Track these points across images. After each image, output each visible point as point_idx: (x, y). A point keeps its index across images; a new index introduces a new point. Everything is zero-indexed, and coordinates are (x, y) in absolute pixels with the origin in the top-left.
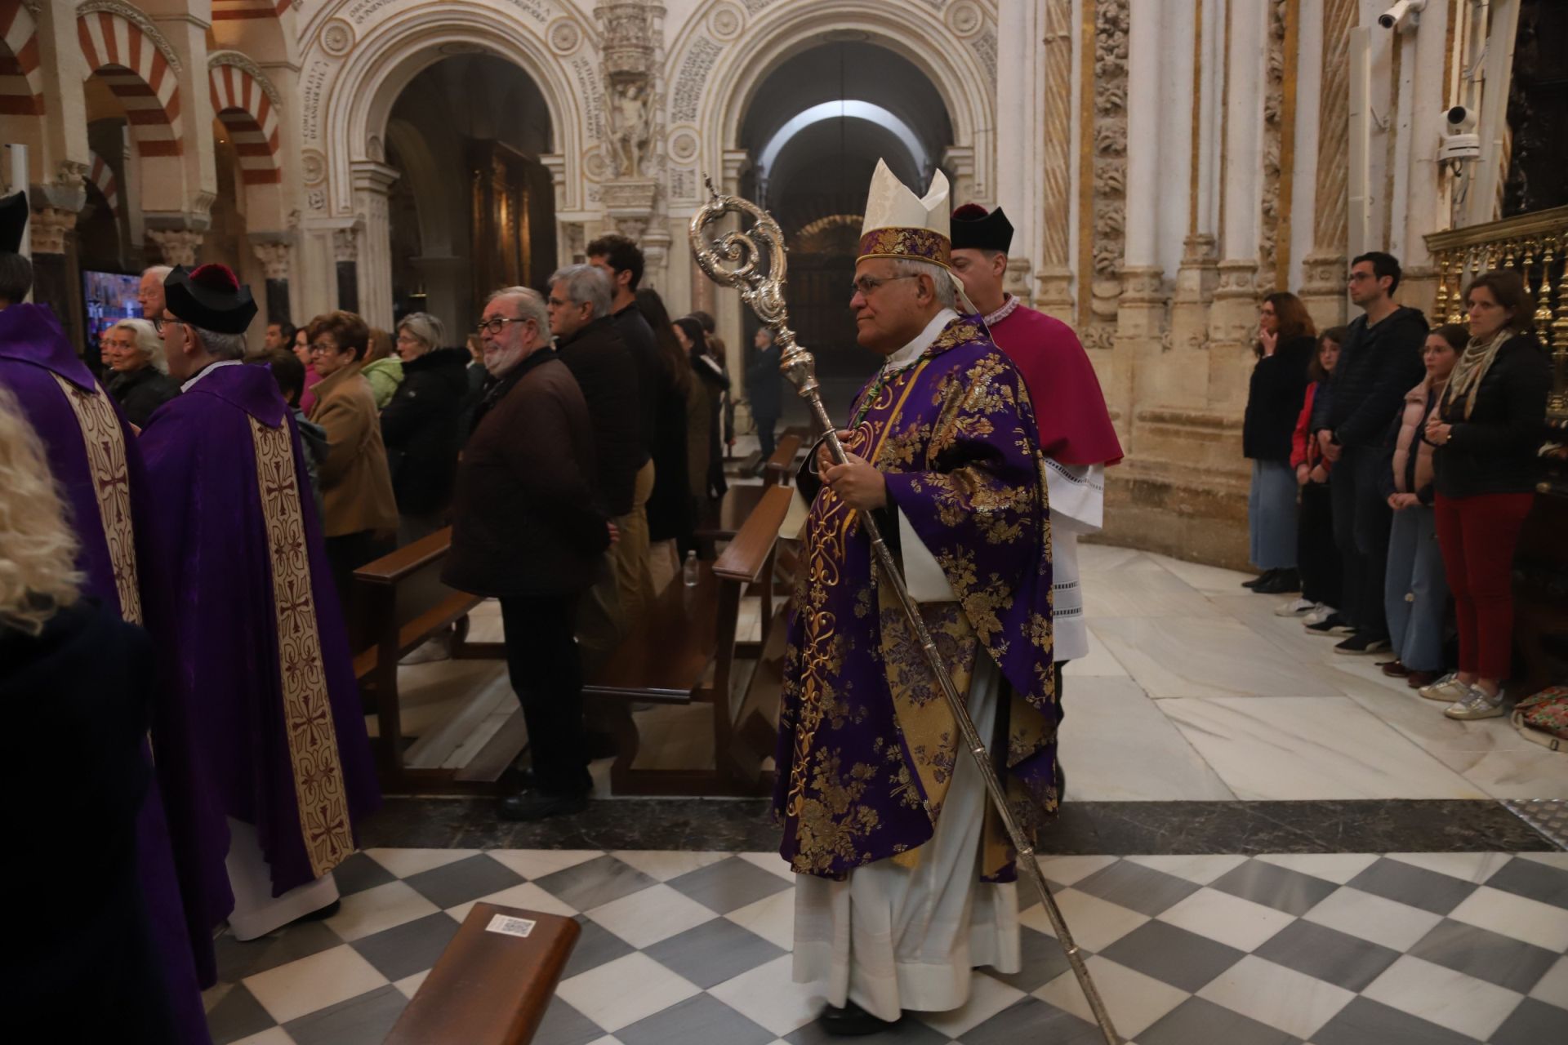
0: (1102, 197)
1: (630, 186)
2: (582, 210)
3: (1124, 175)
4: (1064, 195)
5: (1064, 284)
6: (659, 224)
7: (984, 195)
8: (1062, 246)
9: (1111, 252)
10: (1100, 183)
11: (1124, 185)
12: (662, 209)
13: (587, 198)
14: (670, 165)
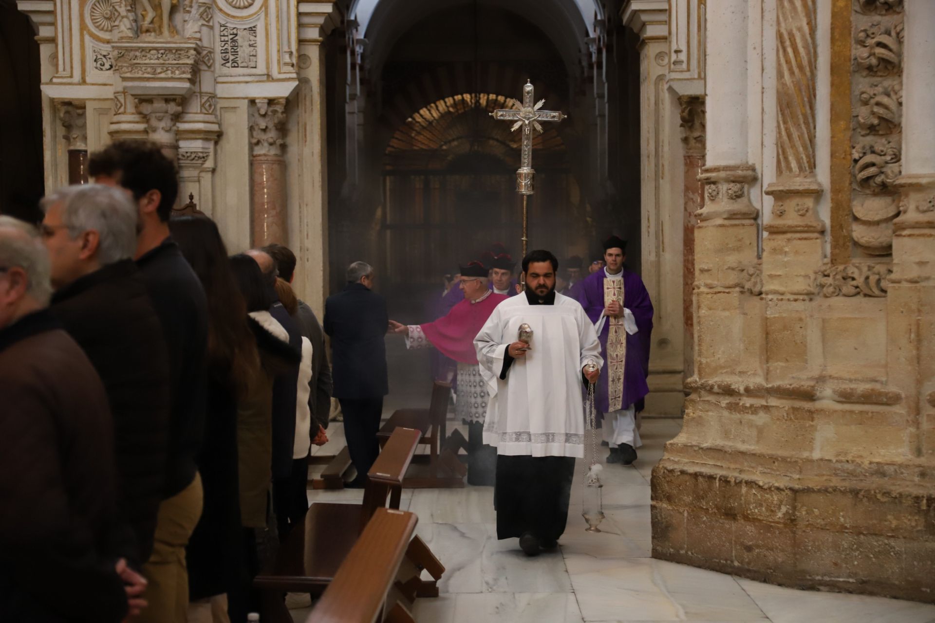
0: (865, 73)
1: (157, 49)
2: (83, 82)
3: (900, 41)
4: (807, 69)
5: (809, 202)
6: (202, 106)
7: (684, 66)
8: (805, 148)
9: (881, 154)
10: (863, 52)
11: (900, 55)
12: (206, 85)
13: (90, 64)
14: (219, 18)
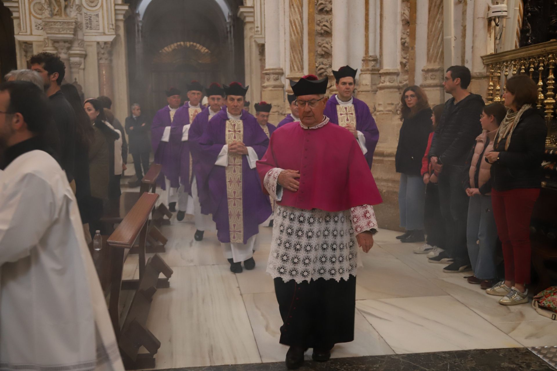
0: (320, 36)
3: (331, 24)
4: (300, 34)
6: (78, 44)
8: (300, 62)
10: (319, 28)
11: (331, 29)
